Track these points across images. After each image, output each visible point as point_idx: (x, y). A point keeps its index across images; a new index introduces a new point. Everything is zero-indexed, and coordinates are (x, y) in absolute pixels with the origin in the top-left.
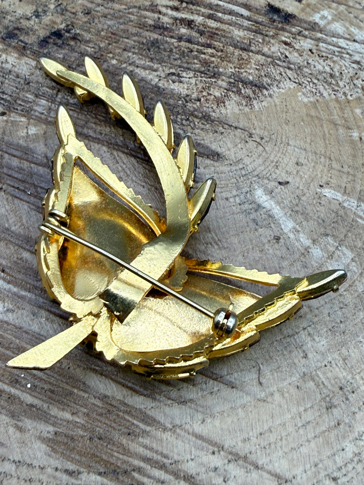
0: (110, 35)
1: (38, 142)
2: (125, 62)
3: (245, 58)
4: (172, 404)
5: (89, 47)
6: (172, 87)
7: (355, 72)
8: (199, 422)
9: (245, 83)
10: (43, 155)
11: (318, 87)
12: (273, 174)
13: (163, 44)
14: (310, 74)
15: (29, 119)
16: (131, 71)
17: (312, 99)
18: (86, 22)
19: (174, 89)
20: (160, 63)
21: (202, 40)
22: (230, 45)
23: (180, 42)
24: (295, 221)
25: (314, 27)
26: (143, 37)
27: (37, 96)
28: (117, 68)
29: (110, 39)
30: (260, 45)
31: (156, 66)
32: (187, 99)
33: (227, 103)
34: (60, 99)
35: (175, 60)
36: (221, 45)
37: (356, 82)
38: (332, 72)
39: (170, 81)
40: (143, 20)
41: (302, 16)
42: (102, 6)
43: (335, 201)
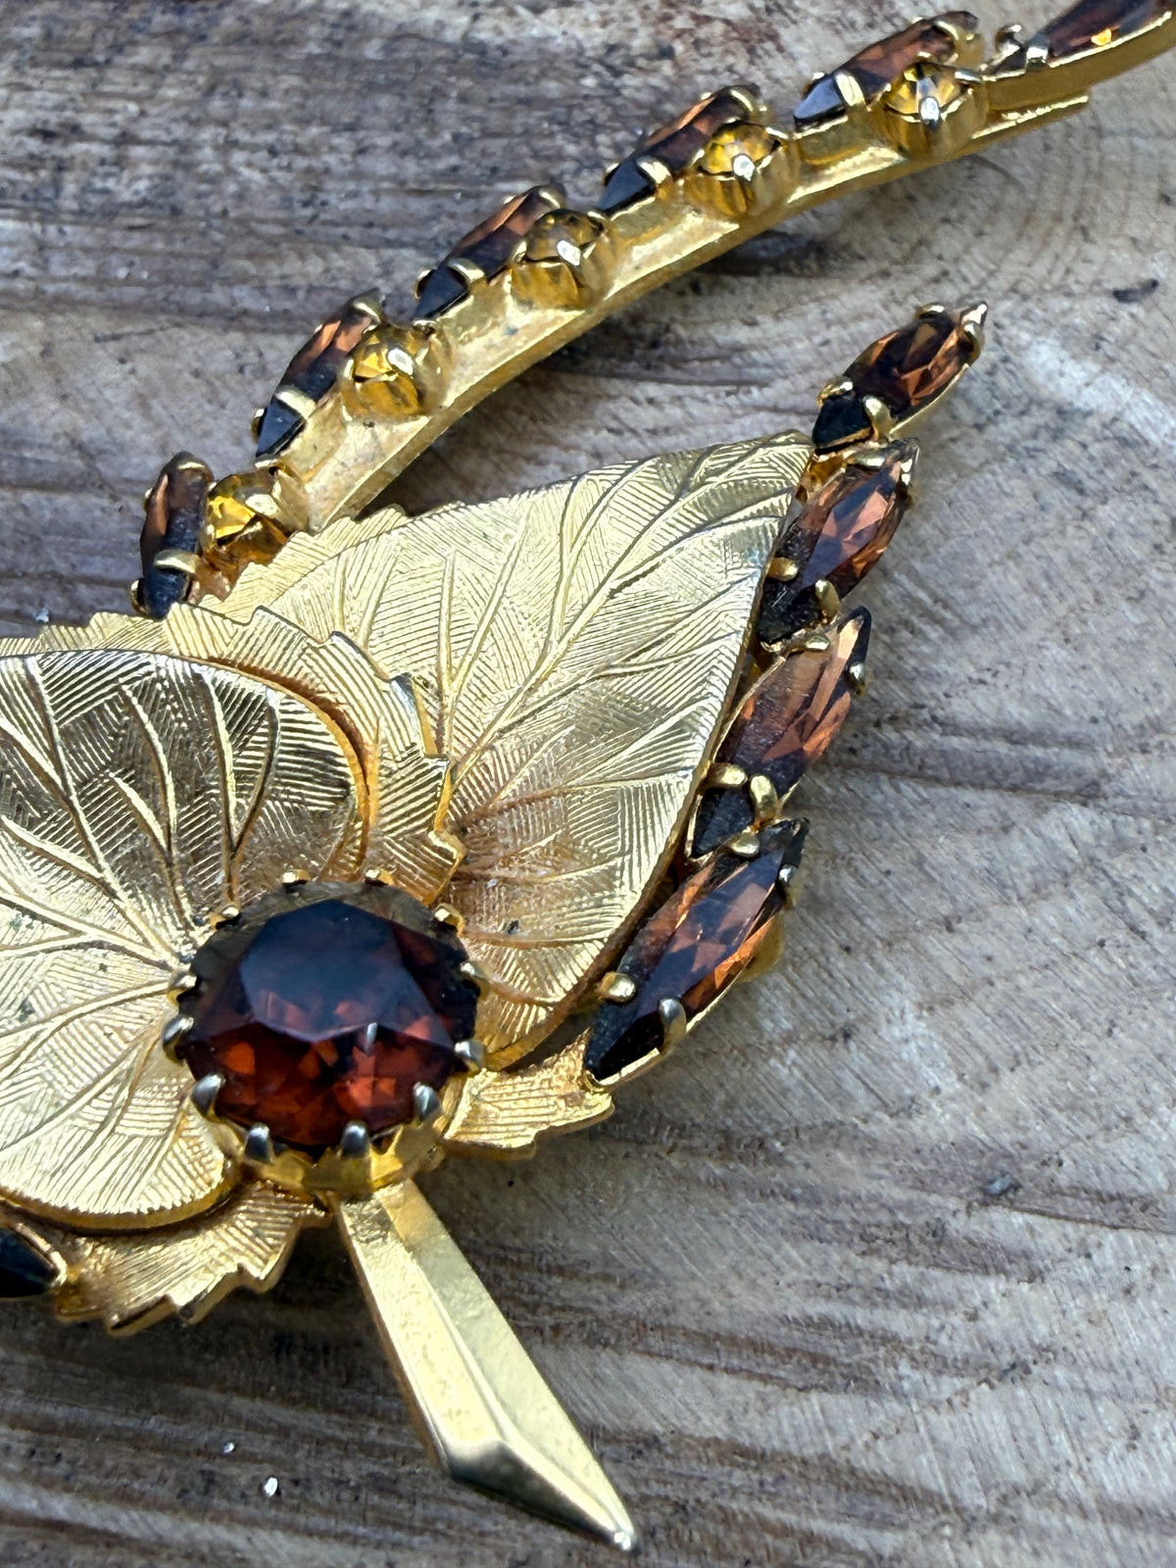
1: (24, 395)
4: (964, 1392)
6: (535, 32)
8: (1118, 1446)
10: (63, 442)
12: (1079, 267)
19: (548, 39)
32: (614, 60)
33: (786, 35)
34: (75, 197)
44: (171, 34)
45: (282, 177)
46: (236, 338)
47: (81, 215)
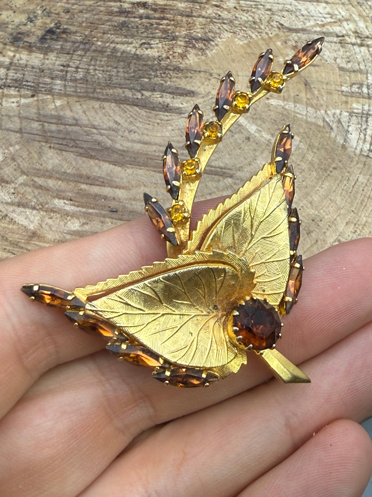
0: (89, 24)
2: (108, 42)
3: (191, 22)
5: (77, 36)
6: (146, 53)
7: (269, 17)
9: (197, 40)
10: (72, 118)
11: (247, 32)
13: (130, 24)
14: (240, 24)
15: (53, 96)
16: (114, 47)
17: (245, 42)
18: (68, 19)
19: (149, 54)
20: (132, 38)
21: (157, 15)
22: (178, 15)
23: (142, 19)
24: (257, 125)
26: (113, 21)
27: (52, 79)
28: (103, 48)
29: (90, 27)
30: (199, 11)
32: (160, 59)
33: (188, 56)
35: (142, 33)
36: (172, 16)
37: (272, 23)
38: (254, 20)
39: (145, 49)
40: (110, 9)
42: (76, 4)
43: (279, 107)
44: (83, 49)
45: (105, 76)
46: (99, 102)
47: (71, 80)
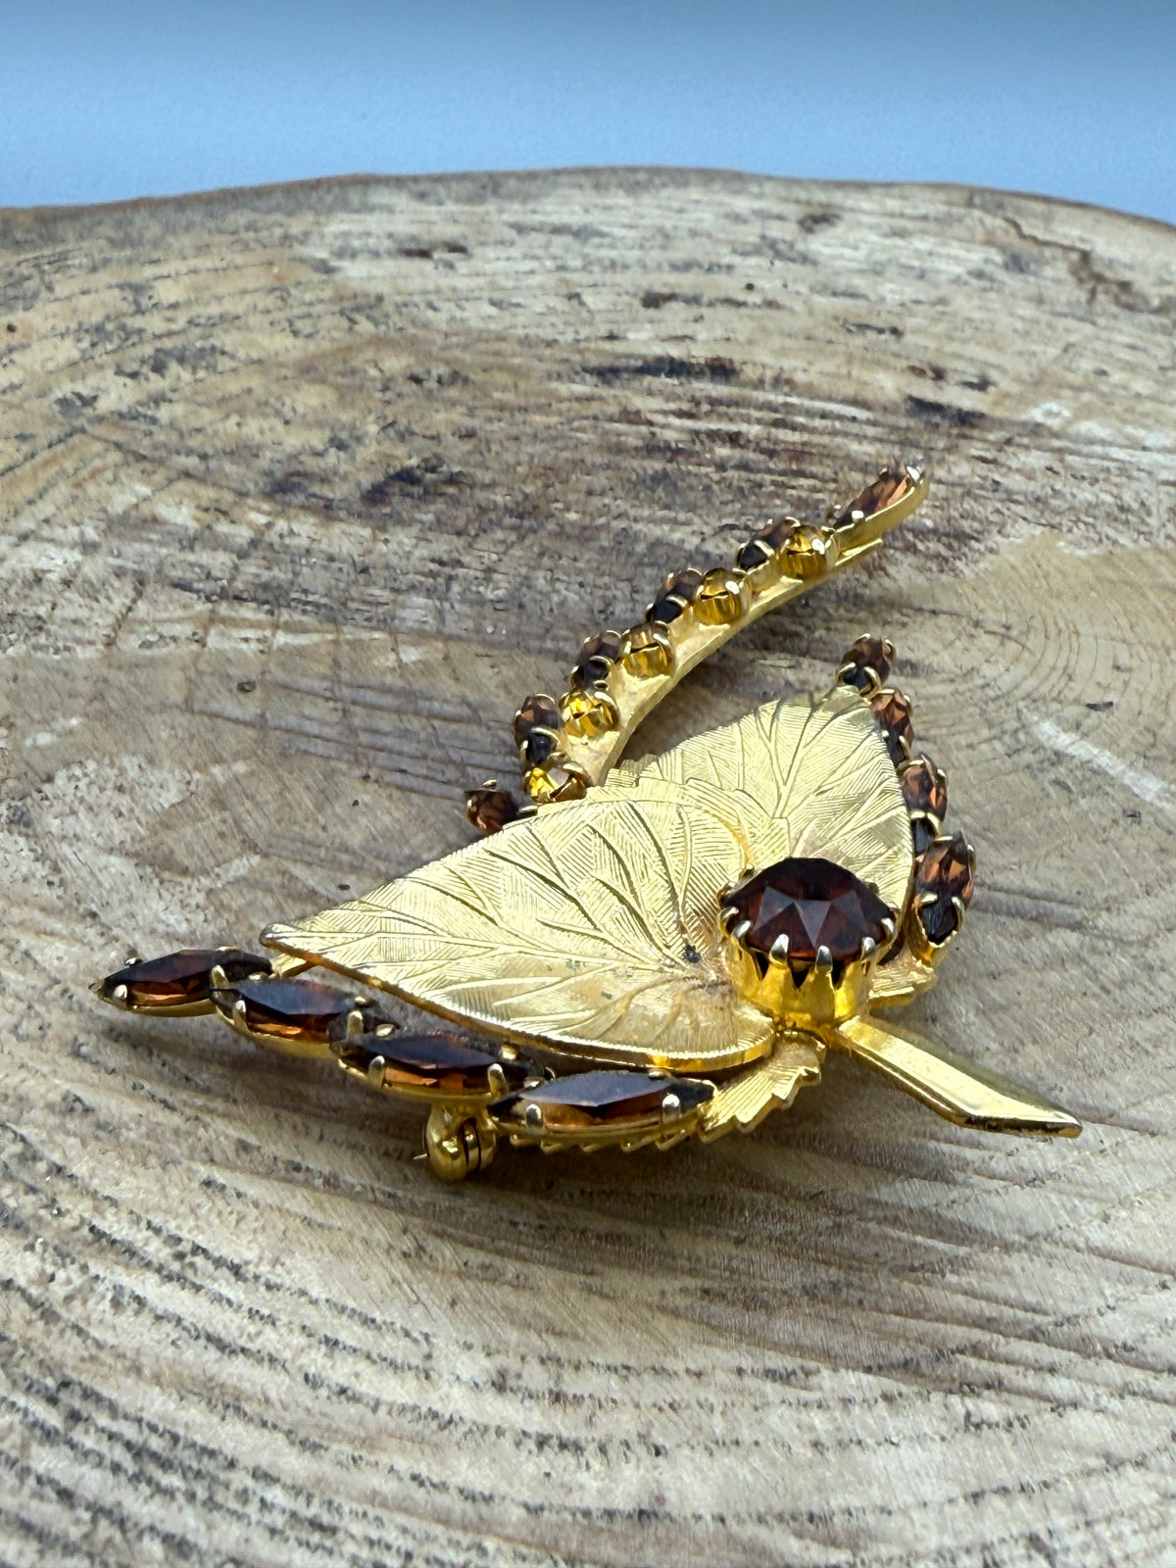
0: (541, 471)
1: (434, 676)
2: (602, 515)
4: (1005, 1187)
5: (496, 494)
8: (1096, 1222)
10: (458, 700)
12: (1067, 691)
13: (682, 479)
14: (1070, 508)
15: (394, 633)
16: (625, 530)
17: (1095, 551)
18: (470, 452)
20: (690, 511)
21: (777, 465)
22: (851, 469)
23: (723, 471)
24: (1162, 777)
25: (1036, 430)
26: (626, 470)
27: (397, 591)
28: (585, 528)
29: (544, 478)
31: (682, 516)
34: (460, 593)
35: (724, 503)
36: (829, 471)
38: (1120, 502)
40: (615, 439)
41: (999, 413)
42: (500, 421)
44: (515, 528)
45: (588, 598)
47: (464, 601)
